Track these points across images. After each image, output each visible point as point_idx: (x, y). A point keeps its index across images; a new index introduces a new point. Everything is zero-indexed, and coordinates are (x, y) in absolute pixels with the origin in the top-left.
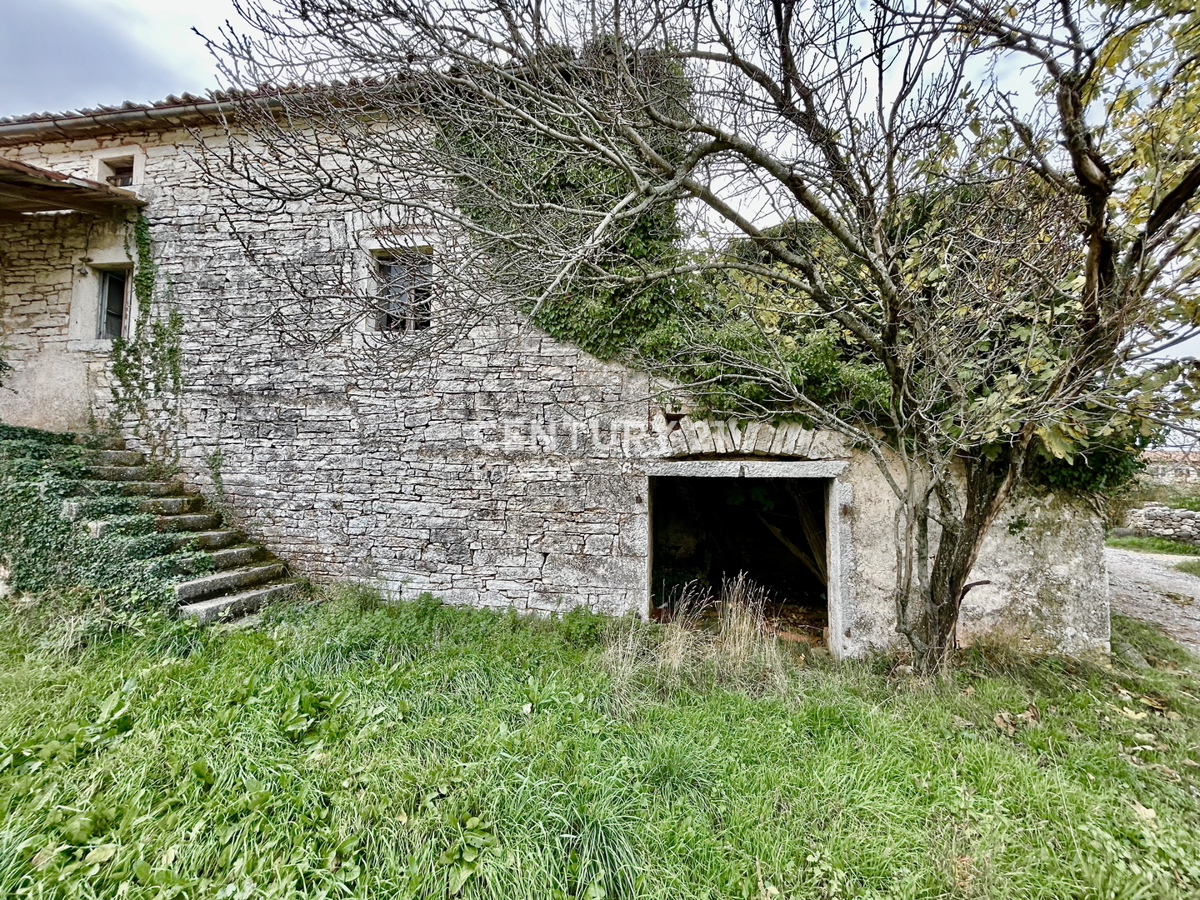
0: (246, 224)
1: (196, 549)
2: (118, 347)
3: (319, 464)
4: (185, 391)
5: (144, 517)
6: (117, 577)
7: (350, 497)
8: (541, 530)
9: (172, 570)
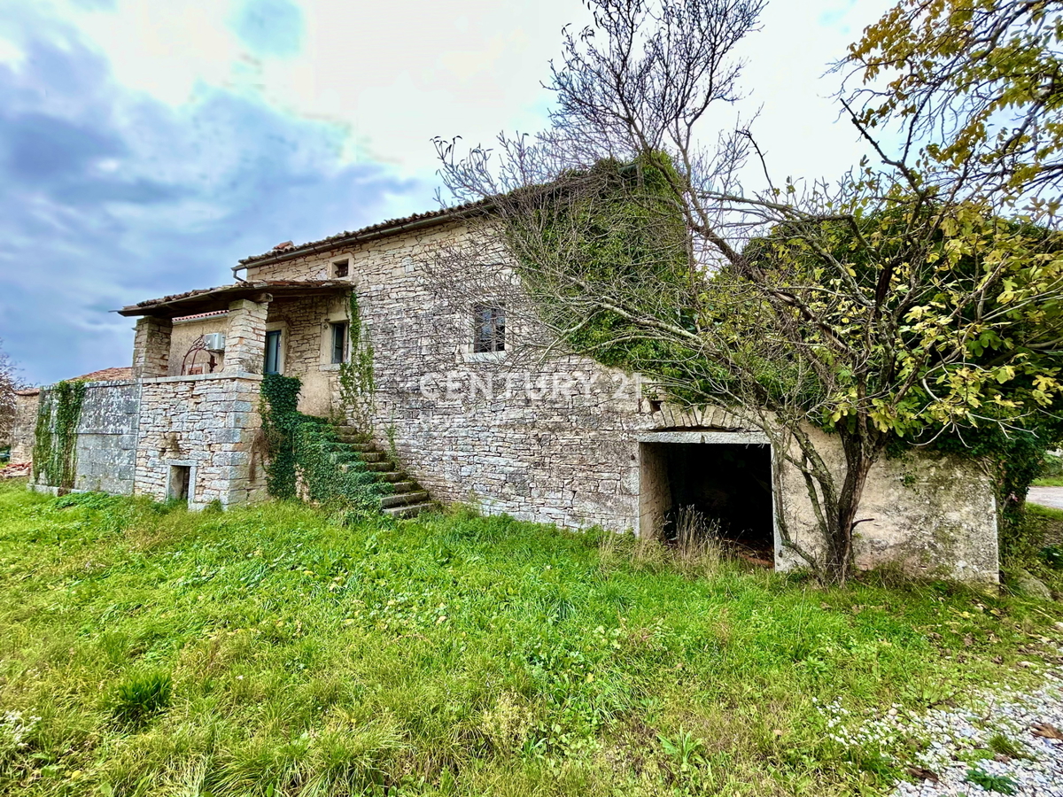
0: (404, 293)
1: (385, 481)
2: (343, 367)
3: (446, 434)
4: (376, 392)
5: (362, 463)
6: (355, 493)
7: (461, 454)
8: (571, 476)
9: (377, 491)
